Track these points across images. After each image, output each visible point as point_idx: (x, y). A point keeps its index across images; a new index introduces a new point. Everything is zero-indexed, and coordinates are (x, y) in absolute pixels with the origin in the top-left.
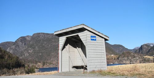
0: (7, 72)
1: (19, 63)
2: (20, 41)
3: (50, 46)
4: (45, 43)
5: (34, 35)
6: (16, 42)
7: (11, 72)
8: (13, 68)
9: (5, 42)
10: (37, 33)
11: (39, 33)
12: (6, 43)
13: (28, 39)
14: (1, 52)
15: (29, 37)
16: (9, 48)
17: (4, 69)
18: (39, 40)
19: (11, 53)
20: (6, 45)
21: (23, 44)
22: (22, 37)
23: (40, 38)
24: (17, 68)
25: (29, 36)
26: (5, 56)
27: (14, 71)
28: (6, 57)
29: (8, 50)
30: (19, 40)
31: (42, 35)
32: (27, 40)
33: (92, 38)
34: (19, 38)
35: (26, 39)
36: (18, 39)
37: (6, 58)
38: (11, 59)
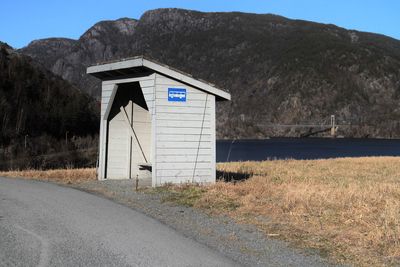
0: (53, 147)
1: (93, 118)
2: (97, 38)
3: (204, 59)
4: (188, 47)
5: (146, 15)
6: (82, 39)
7: (63, 147)
8: (70, 136)
9: (45, 40)
10: (159, 10)
11: (166, 10)
12: (48, 44)
13: (123, 29)
14: (30, 78)
15: (129, 22)
16: (58, 62)
17: (40, 135)
18: (163, 37)
19: (65, 82)
20: (49, 52)
21: (109, 48)
22: (102, 24)
23: (169, 29)
24: (86, 136)
25: (128, 19)
26: (43, 90)
27: (73, 144)
28: (48, 96)
29: (55, 70)
30: (94, 33)
31: (176, 16)
32: (121, 34)
33: (172, 96)
34: (93, 28)
35: (117, 31)
36: (89, 32)
37: (47, 100)
38: (65, 104)
